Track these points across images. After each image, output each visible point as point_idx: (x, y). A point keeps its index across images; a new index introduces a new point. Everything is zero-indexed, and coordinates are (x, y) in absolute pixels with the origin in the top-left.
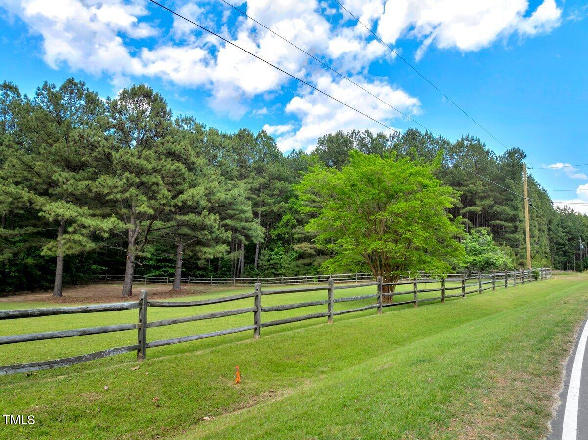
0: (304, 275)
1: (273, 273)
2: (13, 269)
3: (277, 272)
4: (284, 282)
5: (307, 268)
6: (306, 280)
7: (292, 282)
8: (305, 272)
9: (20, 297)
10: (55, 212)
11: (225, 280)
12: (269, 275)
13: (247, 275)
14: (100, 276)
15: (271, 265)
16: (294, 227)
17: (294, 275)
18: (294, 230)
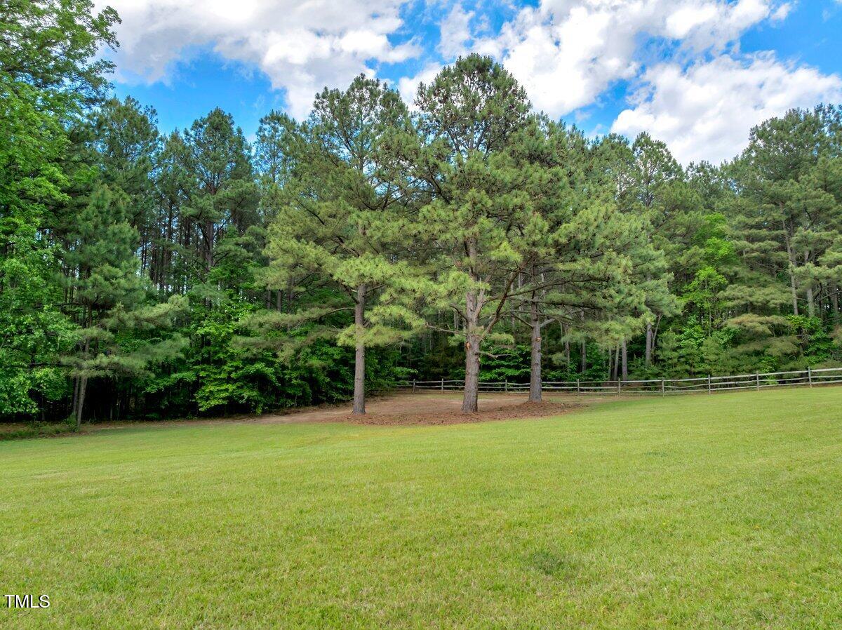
0: (750, 371)
1: (687, 371)
2: (294, 374)
3: (693, 370)
4: (712, 387)
5: (754, 359)
6: (758, 380)
7: (726, 386)
8: (750, 367)
9: (304, 414)
10: (359, 270)
11: (598, 385)
12: (678, 374)
13: (638, 375)
14: (407, 382)
15: (683, 357)
16: (721, 287)
17: (729, 374)
18: (721, 294)
